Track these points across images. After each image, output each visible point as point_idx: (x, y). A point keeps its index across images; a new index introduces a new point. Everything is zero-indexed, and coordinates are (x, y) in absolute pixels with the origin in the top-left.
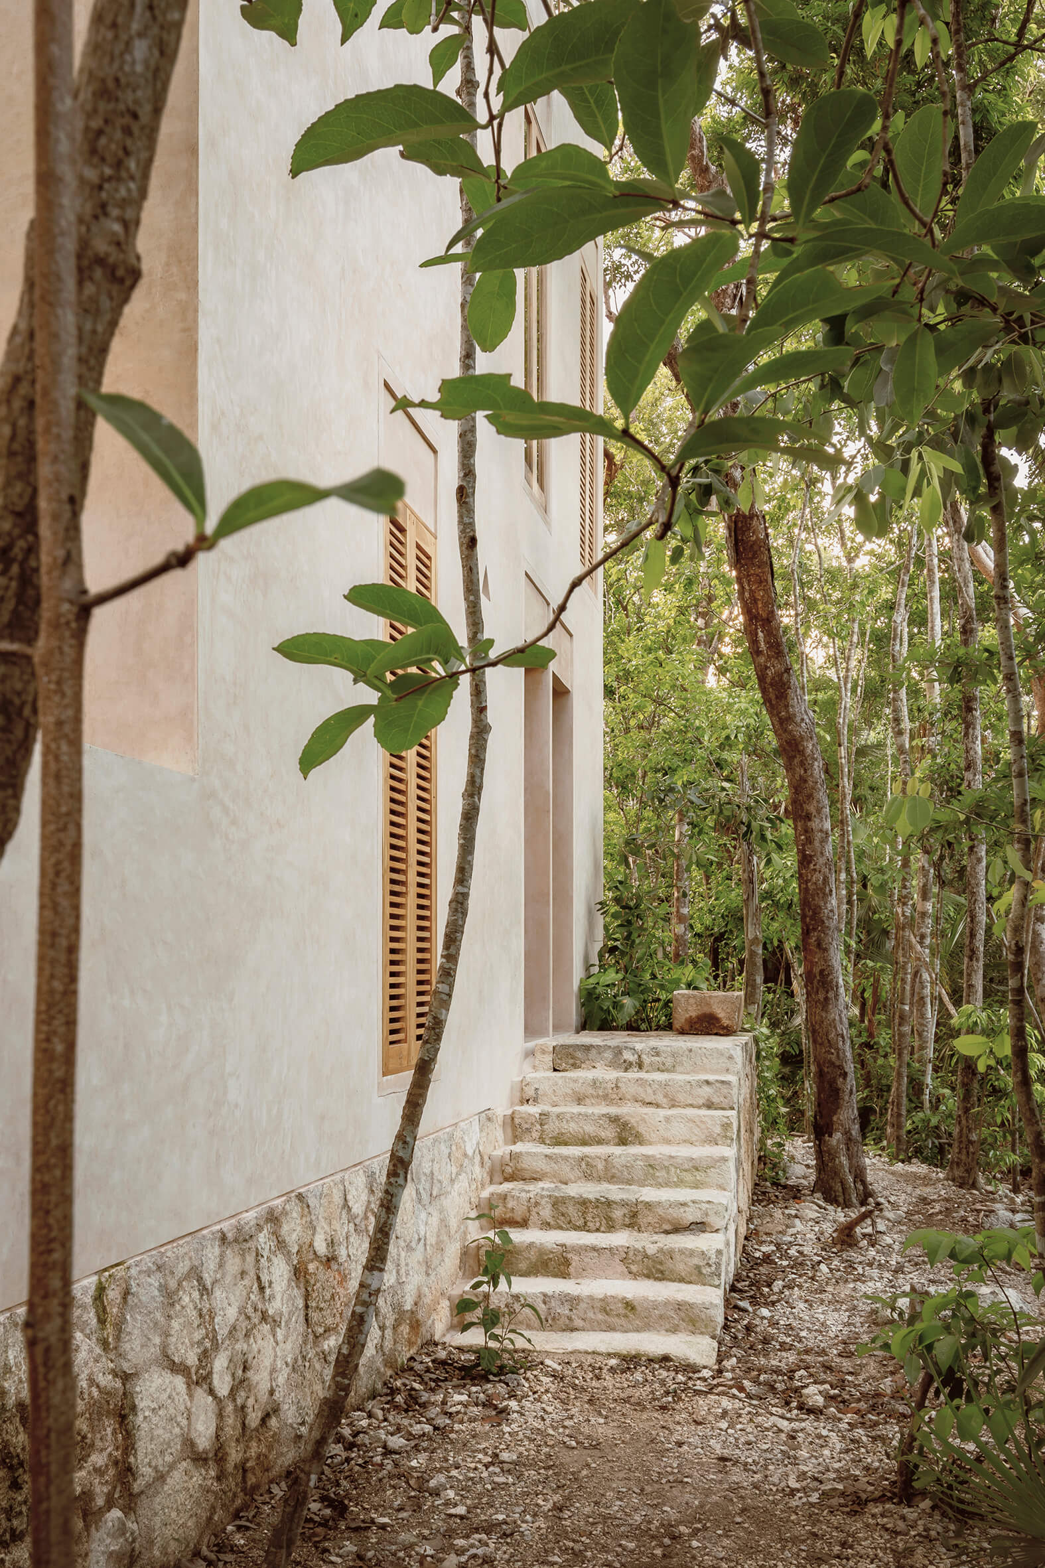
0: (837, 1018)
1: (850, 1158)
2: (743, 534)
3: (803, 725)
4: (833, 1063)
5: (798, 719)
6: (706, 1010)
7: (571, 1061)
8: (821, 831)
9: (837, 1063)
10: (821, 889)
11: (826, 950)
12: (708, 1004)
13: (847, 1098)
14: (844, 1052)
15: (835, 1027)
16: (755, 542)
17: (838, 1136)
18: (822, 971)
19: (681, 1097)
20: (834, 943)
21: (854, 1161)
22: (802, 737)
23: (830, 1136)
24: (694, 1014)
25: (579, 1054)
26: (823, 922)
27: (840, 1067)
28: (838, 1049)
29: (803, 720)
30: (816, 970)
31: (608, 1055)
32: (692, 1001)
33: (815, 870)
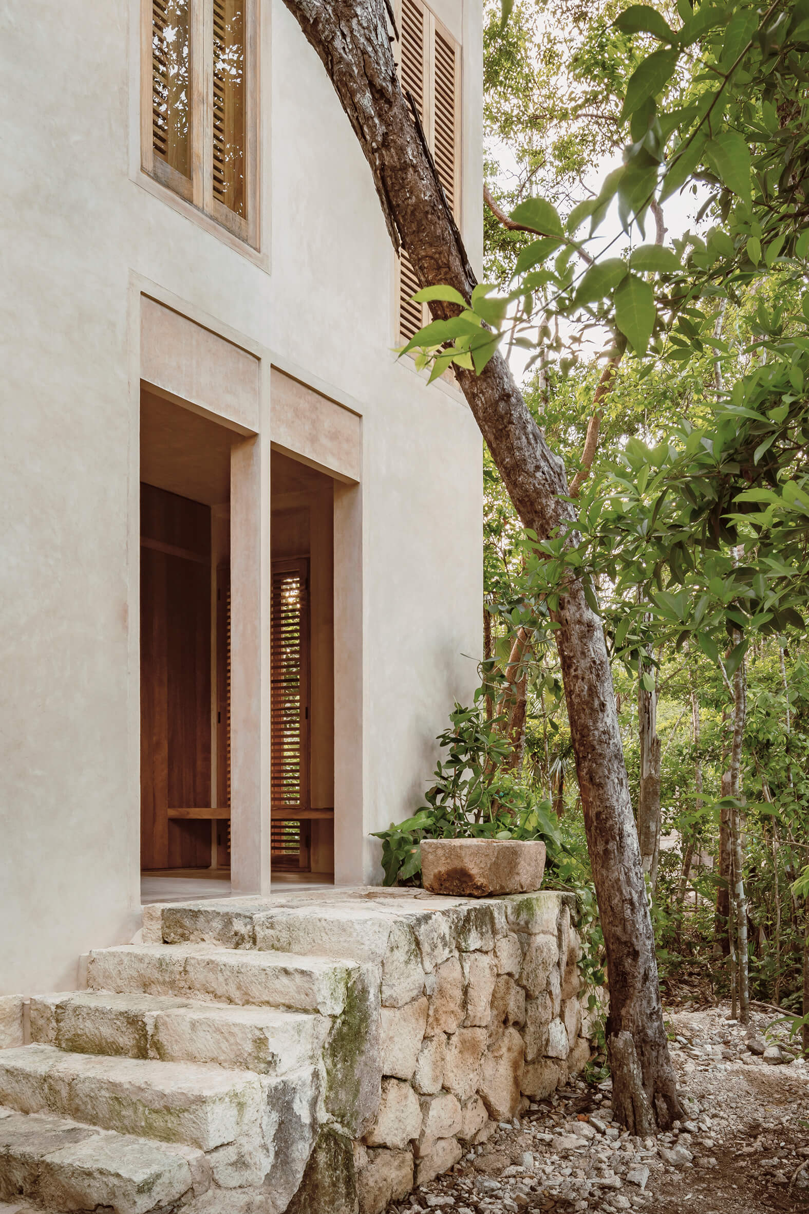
0: (622, 877)
1: (644, 1066)
2: (397, 196)
3: (539, 474)
4: (618, 939)
5: (530, 467)
6: (457, 864)
7: (180, 931)
8: (580, 622)
9: (624, 939)
10: (587, 703)
11: (600, 786)
12: (459, 857)
13: (639, 985)
14: (634, 923)
15: (620, 890)
16: (416, 207)
17: (626, 1035)
18: (598, 814)
19: (256, 991)
20: (613, 776)
21: (653, 1069)
22: (538, 492)
23: (616, 1035)
24: (443, 869)
25: (187, 922)
26: (594, 749)
27: (629, 944)
28: (624, 921)
29: (538, 468)
30: (592, 813)
31: (217, 924)
32: (440, 852)
33: (576, 677)
